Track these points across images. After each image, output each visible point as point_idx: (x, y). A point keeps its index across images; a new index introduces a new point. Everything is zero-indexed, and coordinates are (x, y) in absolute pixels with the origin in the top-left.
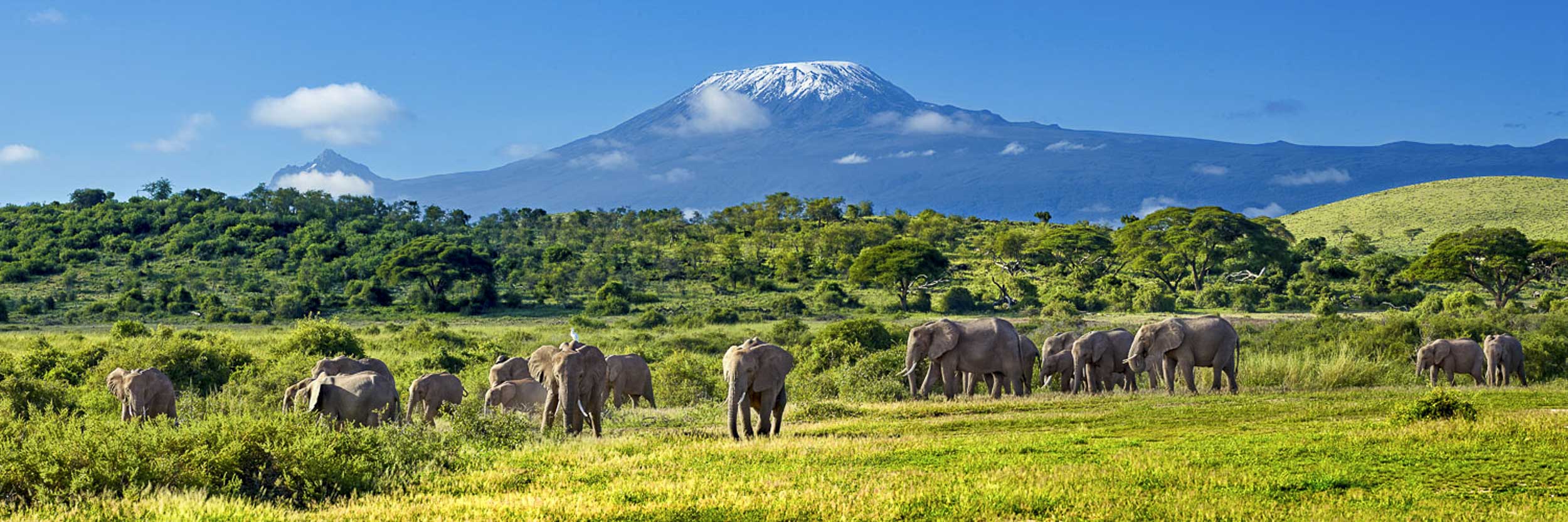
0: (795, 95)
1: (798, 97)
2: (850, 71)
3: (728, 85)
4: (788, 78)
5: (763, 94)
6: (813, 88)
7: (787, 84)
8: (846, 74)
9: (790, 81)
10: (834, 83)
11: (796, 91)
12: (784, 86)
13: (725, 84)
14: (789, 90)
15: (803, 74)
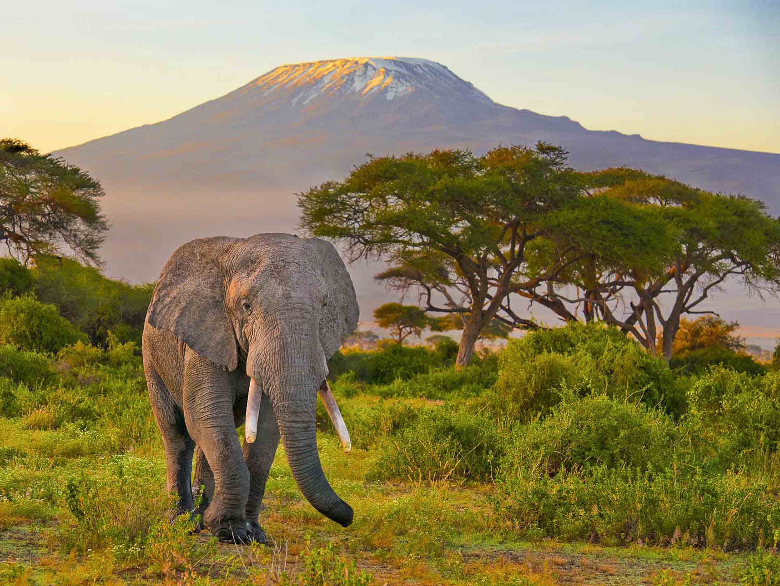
0: (364, 92)
1: (367, 93)
2: (427, 70)
3: (295, 77)
4: (358, 73)
5: (331, 89)
6: (383, 86)
7: (356, 79)
8: (421, 71)
9: (360, 76)
10: (406, 81)
11: (365, 88)
12: (353, 81)
13: (293, 76)
14: (358, 85)
15: (375, 69)
